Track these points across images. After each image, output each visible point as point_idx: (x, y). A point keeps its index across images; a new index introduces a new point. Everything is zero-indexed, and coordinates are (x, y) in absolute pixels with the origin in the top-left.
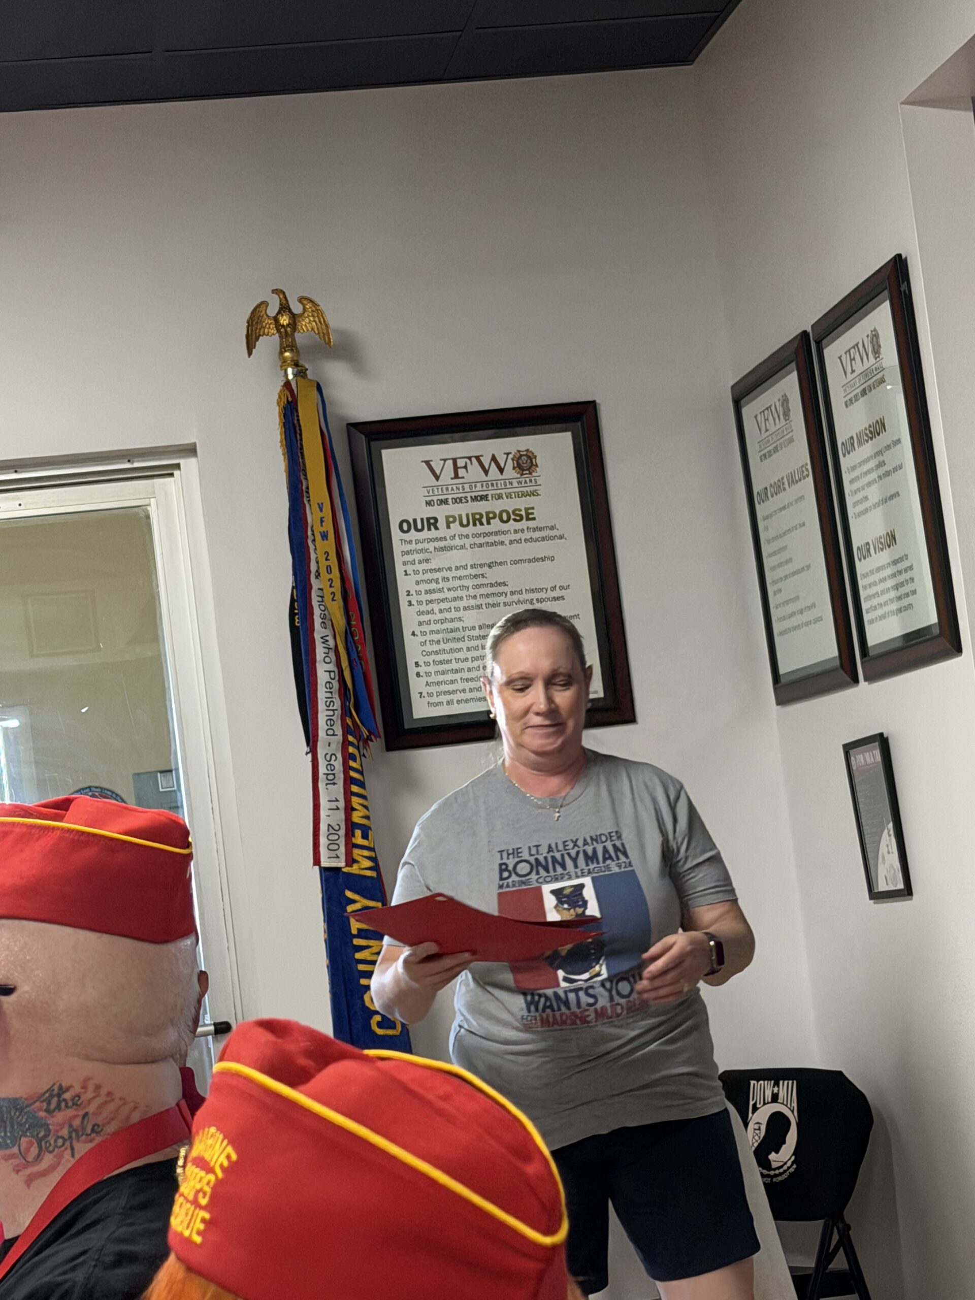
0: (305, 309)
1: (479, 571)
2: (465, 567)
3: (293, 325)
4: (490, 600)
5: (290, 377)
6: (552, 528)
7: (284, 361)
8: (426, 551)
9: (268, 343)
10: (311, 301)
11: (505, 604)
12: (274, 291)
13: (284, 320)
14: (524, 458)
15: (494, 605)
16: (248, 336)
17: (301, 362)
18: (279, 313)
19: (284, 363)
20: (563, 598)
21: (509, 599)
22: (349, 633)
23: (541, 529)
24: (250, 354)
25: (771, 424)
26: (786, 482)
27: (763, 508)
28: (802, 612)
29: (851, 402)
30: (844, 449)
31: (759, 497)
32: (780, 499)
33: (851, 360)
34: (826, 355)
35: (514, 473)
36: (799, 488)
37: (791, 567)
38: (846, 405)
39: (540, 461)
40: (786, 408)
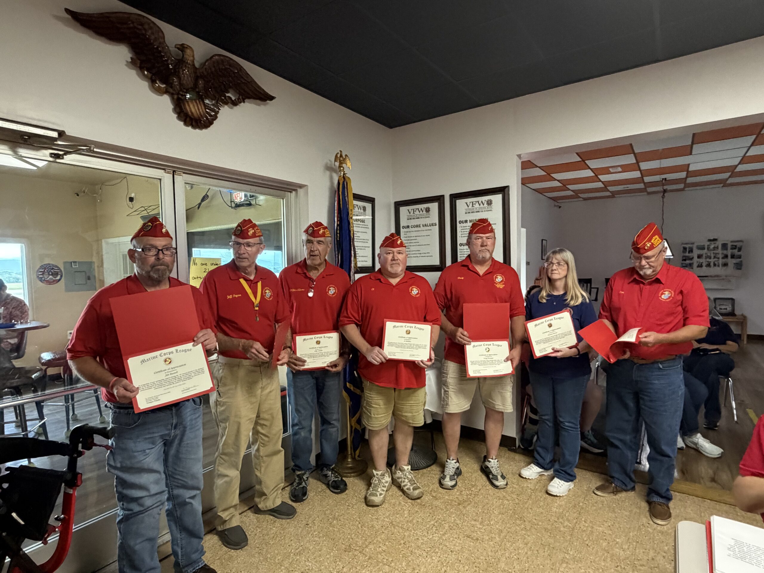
0: (346, 158)
3: (344, 161)
4: (357, 240)
5: (342, 174)
13: (342, 159)
14: (364, 208)
17: (344, 171)
18: (340, 157)
19: (340, 171)
21: (360, 240)
23: (365, 225)
25: (417, 212)
26: (421, 226)
27: (405, 230)
28: (420, 254)
29: (469, 213)
30: (461, 222)
31: (404, 227)
32: (416, 229)
33: (473, 204)
34: (457, 201)
35: (362, 211)
36: (429, 228)
37: (418, 244)
38: (466, 213)
39: (367, 209)
40: (428, 210)
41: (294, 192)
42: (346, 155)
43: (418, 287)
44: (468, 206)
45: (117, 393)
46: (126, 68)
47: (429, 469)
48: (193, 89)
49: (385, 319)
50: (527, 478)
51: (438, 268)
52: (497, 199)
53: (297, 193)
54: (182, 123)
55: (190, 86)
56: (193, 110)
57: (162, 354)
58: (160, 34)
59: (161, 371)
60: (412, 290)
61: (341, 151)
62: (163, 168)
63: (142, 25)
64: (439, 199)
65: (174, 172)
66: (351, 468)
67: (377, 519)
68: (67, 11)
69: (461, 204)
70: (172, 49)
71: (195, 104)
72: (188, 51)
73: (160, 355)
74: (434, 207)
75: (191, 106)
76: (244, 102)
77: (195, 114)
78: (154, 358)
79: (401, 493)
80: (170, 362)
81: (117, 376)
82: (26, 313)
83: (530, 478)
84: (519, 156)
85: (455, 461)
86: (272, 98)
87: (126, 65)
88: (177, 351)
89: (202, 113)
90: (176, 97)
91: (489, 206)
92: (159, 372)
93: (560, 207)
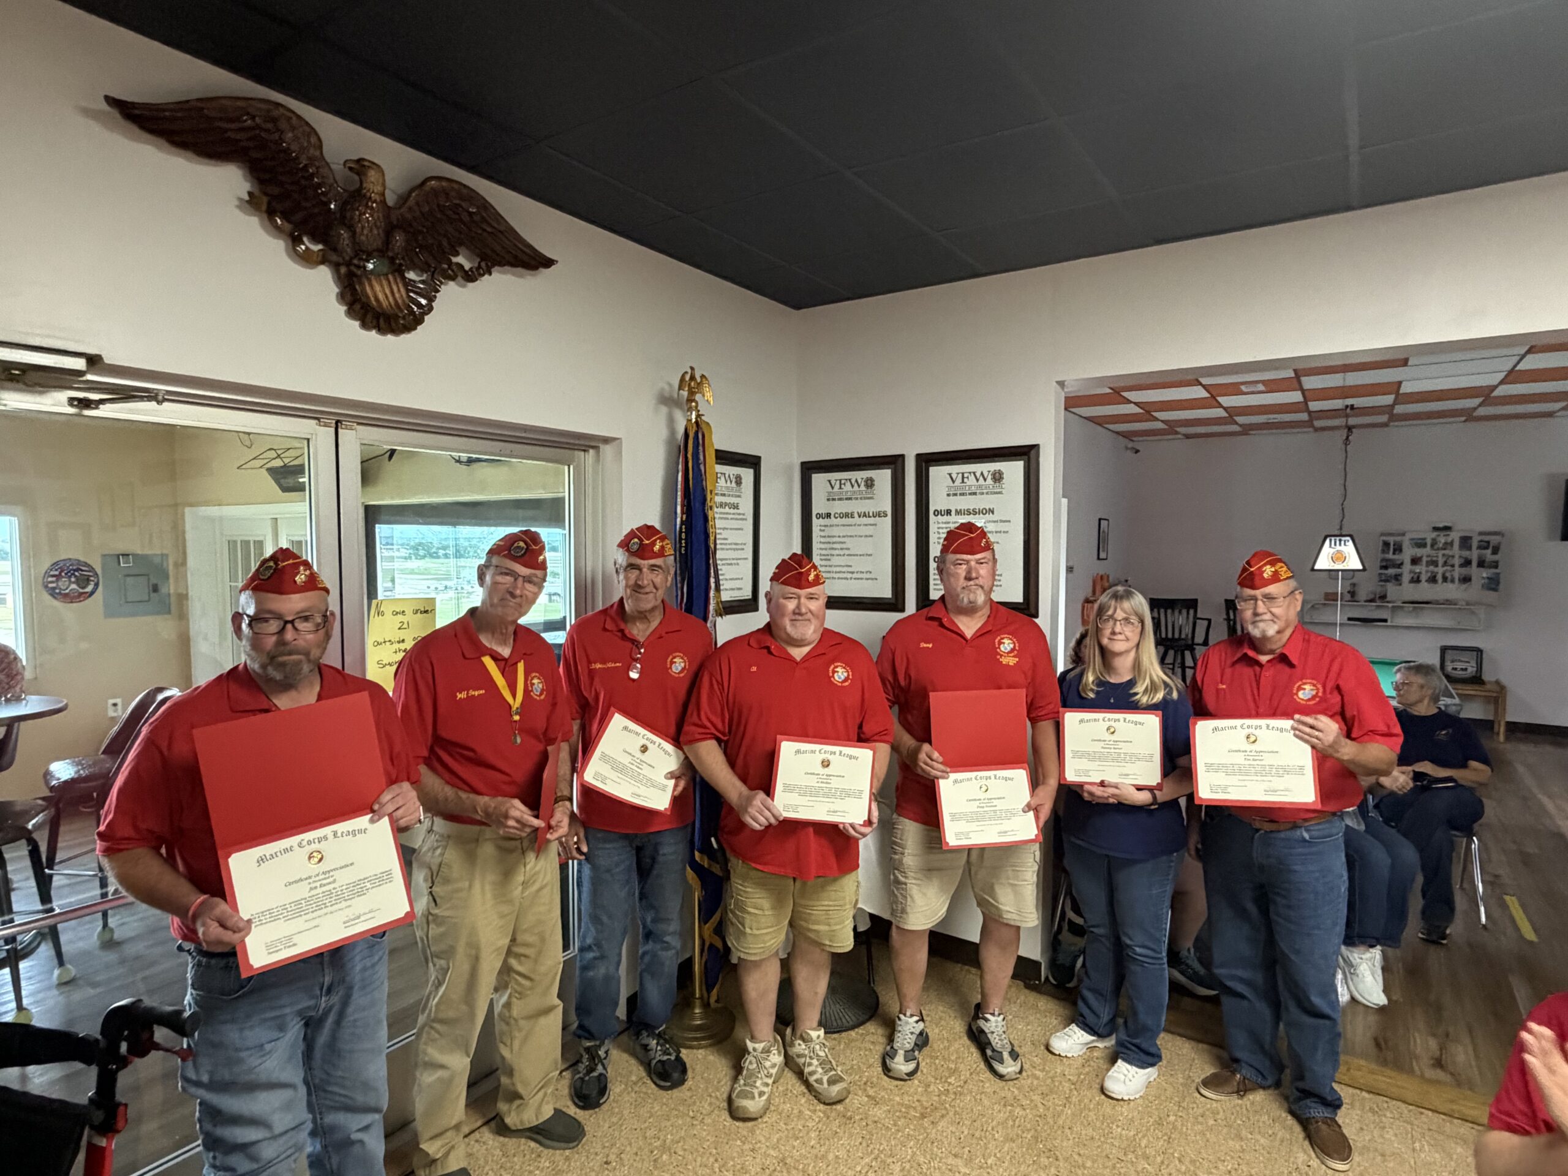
0: (702, 382)
3: (697, 388)
5: (695, 417)
6: (744, 514)
7: (692, 407)
10: (707, 379)
13: (693, 384)
14: (738, 479)
17: (698, 409)
18: (691, 380)
19: (690, 409)
20: (743, 549)
23: (739, 514)
25: (848, 487)
26: (856, 515)
27: (821, 521)
28: (853, 573)
29: (955, 495)
30: (937, 513)
31: (819, 516)
32: (845, 521)
33: (963, 478)
34: (932, 469)
35: (734, 485)
36: (871, 520)
37: (847, 552)
38: (948, 495)
39: (743, 481)
40: (870, 483)
41: (591, 451)
42: (703, 376)
43: (848, 664)
44: (953, 482)
45: (204, 933)
46: (237, 212)
47: (860, 1030)
48: (382, 252)
49: (778, 737)
50: (1063, 1054)
51: (889, 604)
52: (1014, 470)
53: (598, 452)
54: (357, 324)
55: (375, 246)
56: (381, 296)
57: (304, 843)
58: (313, 140)
59: (301, 880)
60: (834, 672)
61: (692, 368)
62: (317, 417)
63: (274, 120)
64: (894, 462)
65: (337, 422)
66: (698, 1028)
67: (753, 1150)
68: (111, 101)
69: (938, 474)
70: (337, 167)
71: (385, 283)
72: (372, 175)
73: (300, 845)
74: (883, 478)
75: (378, 288)
76: (490, 274)
77: (385, 304)
78: (286, 850)
79: (803, 1088)
80: (321, 860)
81: (205, 893)
82: (19, 677)
83: (1069, 1055)
84: (1061, 384)
85: (916, 1018)
86: (548, 263)
87: (238, 207)
88: (335, 834)
89: (400, 301)
90: (343, 270)
91: (998, 484)
92: (296, 882)
93: (1137, 451)
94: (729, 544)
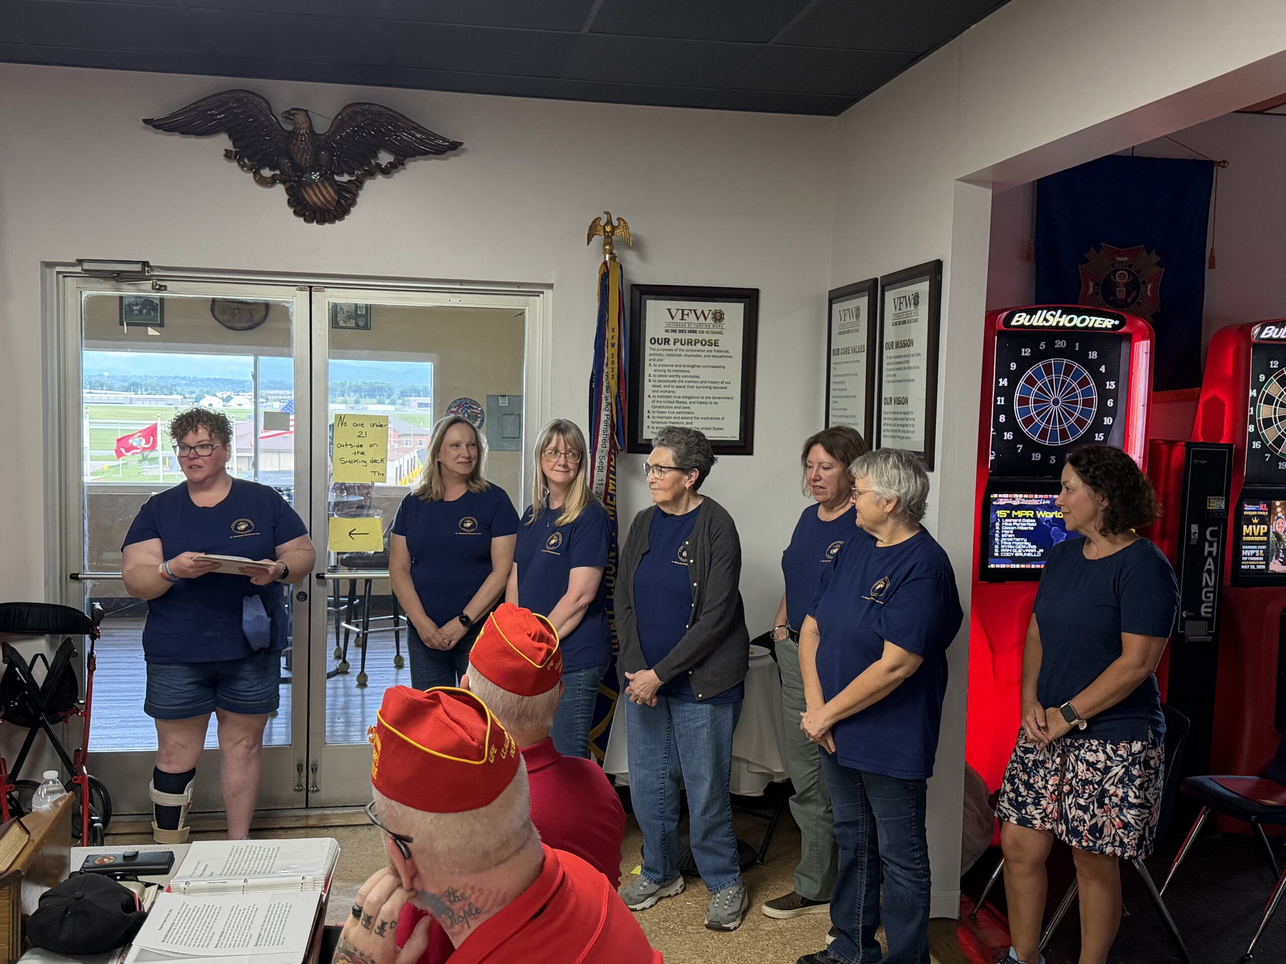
0: (619, 225)
1: (686, 369)
2: (680, 366)
3: (613, 232)
4: (691, 384)
5: (607, 259)
6: (727, 352)
7: (605, 250)
8: (662, 355)
9: (598, 239)
10: (625, 222)
11: (697, 387)
12: (605, 213)
13: (608, 229)
14: (718, 314)
15: (691, 387)
16: (588, 234)
17: (614, 252)
18: (606, 225)
19: (605, 252)
20: (726, 388)
21: (699, 385)
22: (618, 396)
24: (588, 244)
25: (848, 318)
26: (850, 350)
27: (836, 358)
28: (846, 417)
29: (896, 324)
30: (887, 346)
31: (835, 352)
32: (845, 357)
33: (900, 303)
34: (887, 294)
35: (710, 320)
36: (857, 356)
37: (845, 393)
38: (891, 325)
39: (726, 316)
40: (857, 314)
42: (619, 219)
44: (896, 308)
48: (312, 168)
55: (308, 164)
58: (264, 105)
61: (607, 213)
62: (293, 284)
64: (871, 288)
65: (311, 287)
68: (145, 121)
69: (889, 301)
71: (317, 189)
72: (300, 118)
74: (863, 306)
75: (311, 193)
77: (319, 203)
86: (454, 146)
89: (330, 199)
91: (916, 310)
94: (701, 382)
